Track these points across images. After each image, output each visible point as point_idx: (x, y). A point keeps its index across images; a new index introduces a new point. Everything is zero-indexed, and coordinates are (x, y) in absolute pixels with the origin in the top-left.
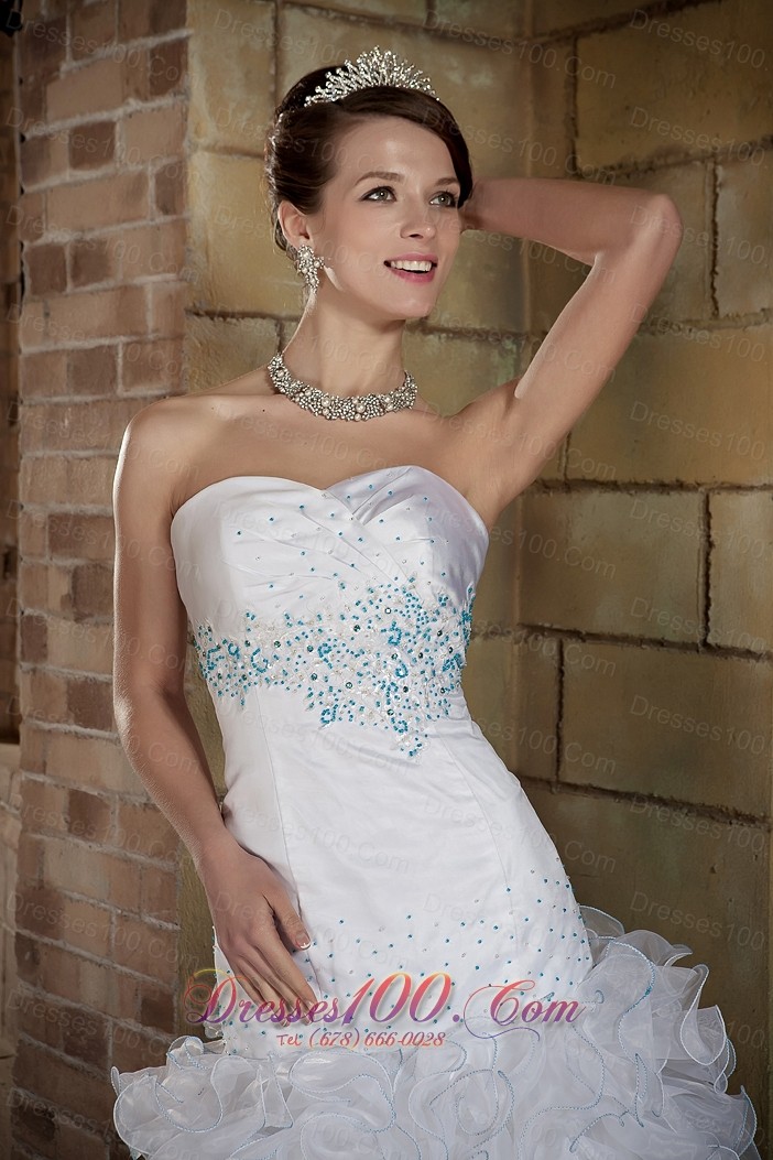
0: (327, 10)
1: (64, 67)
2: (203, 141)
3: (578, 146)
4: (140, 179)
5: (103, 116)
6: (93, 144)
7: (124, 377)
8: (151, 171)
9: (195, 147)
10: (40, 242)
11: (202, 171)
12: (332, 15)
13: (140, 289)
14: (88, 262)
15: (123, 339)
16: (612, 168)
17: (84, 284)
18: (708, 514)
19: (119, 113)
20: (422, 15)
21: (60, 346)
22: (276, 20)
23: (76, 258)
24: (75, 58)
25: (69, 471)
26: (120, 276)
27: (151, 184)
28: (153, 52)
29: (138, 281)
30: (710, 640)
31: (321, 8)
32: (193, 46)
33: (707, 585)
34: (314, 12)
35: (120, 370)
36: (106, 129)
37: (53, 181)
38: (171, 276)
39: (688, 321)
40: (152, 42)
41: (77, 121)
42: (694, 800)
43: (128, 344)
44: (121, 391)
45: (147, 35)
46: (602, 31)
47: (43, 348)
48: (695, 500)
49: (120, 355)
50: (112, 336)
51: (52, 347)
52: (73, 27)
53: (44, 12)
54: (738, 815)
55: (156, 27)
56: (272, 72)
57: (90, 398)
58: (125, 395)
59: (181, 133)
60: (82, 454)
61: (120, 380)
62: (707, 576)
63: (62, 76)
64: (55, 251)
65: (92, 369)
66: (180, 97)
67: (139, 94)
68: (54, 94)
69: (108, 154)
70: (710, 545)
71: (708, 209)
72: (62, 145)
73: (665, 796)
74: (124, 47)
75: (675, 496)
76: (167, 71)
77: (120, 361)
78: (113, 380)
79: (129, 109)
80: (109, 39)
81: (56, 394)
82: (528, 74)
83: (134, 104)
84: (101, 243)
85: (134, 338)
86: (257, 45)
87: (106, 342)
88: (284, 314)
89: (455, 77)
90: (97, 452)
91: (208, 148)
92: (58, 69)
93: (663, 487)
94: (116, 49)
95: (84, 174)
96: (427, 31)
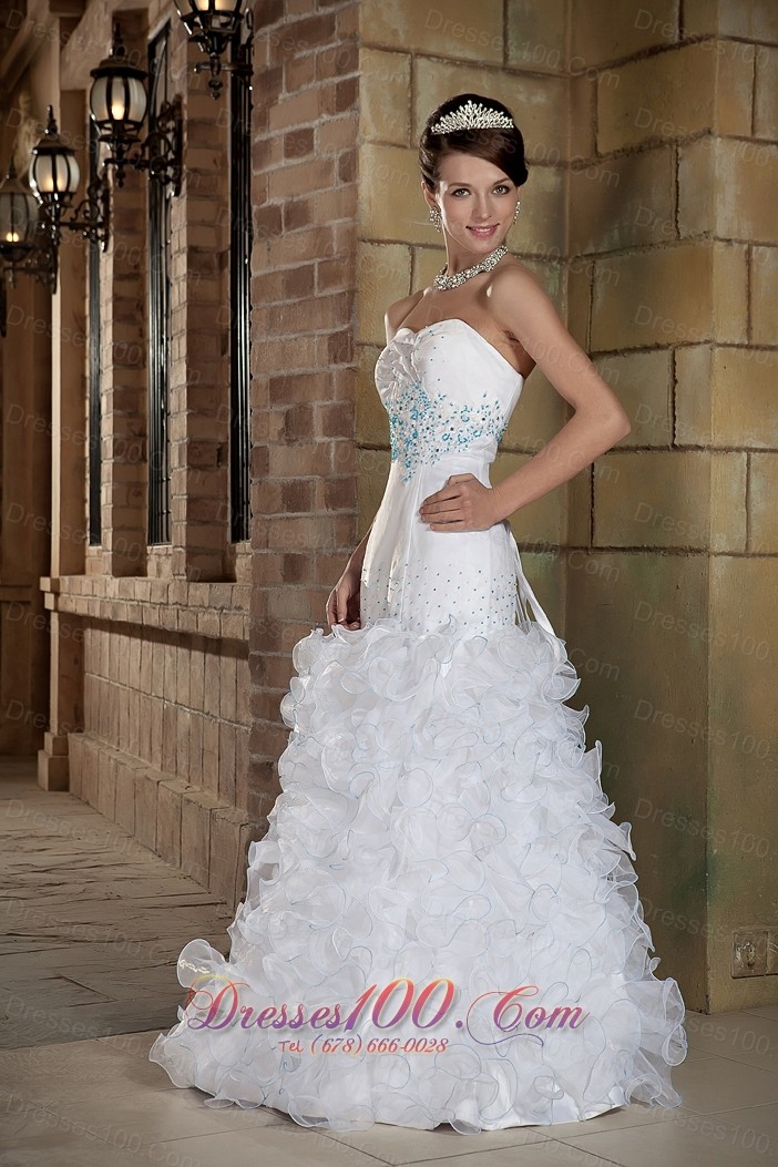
0: (442, 58)
1: (281, 97)
2: (369, 137)
3: (598, 139)
4: (329, 163)
5: (306, 125)
6: (299, 142)
7: (318, 284)
8: (336, 156)
9: (363, 141)
10: (265, 205)
11: (367, 154)
12: (445, 61)
13: (329, 228)
14: (296, 214)
15: (319, 260)
16: (619, 151)
17: (294, 228)
18: (674, 363)
19: (317, 122)
20: (501, 60)
21: (277, 269)
22: (411, 64)
23: (288, 213)
24: (288, 92)
25: (283, 348)
26: (316, 221)
27: (336, 164)
28: (338, 85)
29: (327, 224)
30: (676, 443)
31: (438, 57)
32: (362, 81)
33: (674, 408)
34: (435, 59)
35: (316, 280)
36: (309, 132)
37: (273, 167)
38: (348, 219)
39: (664, 242)
40: (337, 80)
41: (289, 129)
42: (667, 545)
43: (320, 263)
44: (317, 293)
45: (334, 76)
46: (612, 68)
47: (266, 272)
48: (666, 354)
49: (316, 270)
50: (311, 258)
51: (272, 271)
52: (287, 72)
53: (268, 64)
54: (691, 550)
55: (339, 72)
56: (409, 96)
57: (297, 300)
58: (320, 295)
59: (355, 133)
60: (293, 336)
61: (316, 286)
62: (674, 402)
63: (280, 102)
64: (274, 210)
65: (298, 282)
66: (354, 112)
67: (329, 111)
68: (274, 113)
69: (310, 147)
70: (676, 382)
71: (674, 174)
72: (279, 145)
73: (651, 546)
74: (319, 83)
75: (653, 353)
76: (346, 96)
77: (316, 274)
78: (312, 287)
79: (322, 121)
80: (310, 80)
81: (274, 300)
82: (568, 95)
83: (325, 117)
84: (306, 202)
85: (326, 259)
86: (399, 80)
87: (306, 263)
88: (414, 242)
89: (522, 97)
90: (302, 334)
91: (372, 142)
92: (277, 98)
93: (646, 349)
94: (315, 85)
95: (294, 161)
96: (504, 69)
